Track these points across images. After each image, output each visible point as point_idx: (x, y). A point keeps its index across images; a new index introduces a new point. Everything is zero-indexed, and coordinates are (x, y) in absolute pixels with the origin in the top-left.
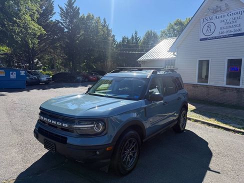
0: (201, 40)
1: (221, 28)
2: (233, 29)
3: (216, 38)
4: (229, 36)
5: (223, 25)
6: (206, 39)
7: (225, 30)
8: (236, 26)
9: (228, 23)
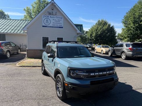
0: (43, 26)
1: (53, 23)
2: (58, 24)
3: (51, 27)
4: (57, 27)
5: (54, 21)
6: (46, 26)
7: (55, 24)
8: (60, 23)
9: (56, 21)
